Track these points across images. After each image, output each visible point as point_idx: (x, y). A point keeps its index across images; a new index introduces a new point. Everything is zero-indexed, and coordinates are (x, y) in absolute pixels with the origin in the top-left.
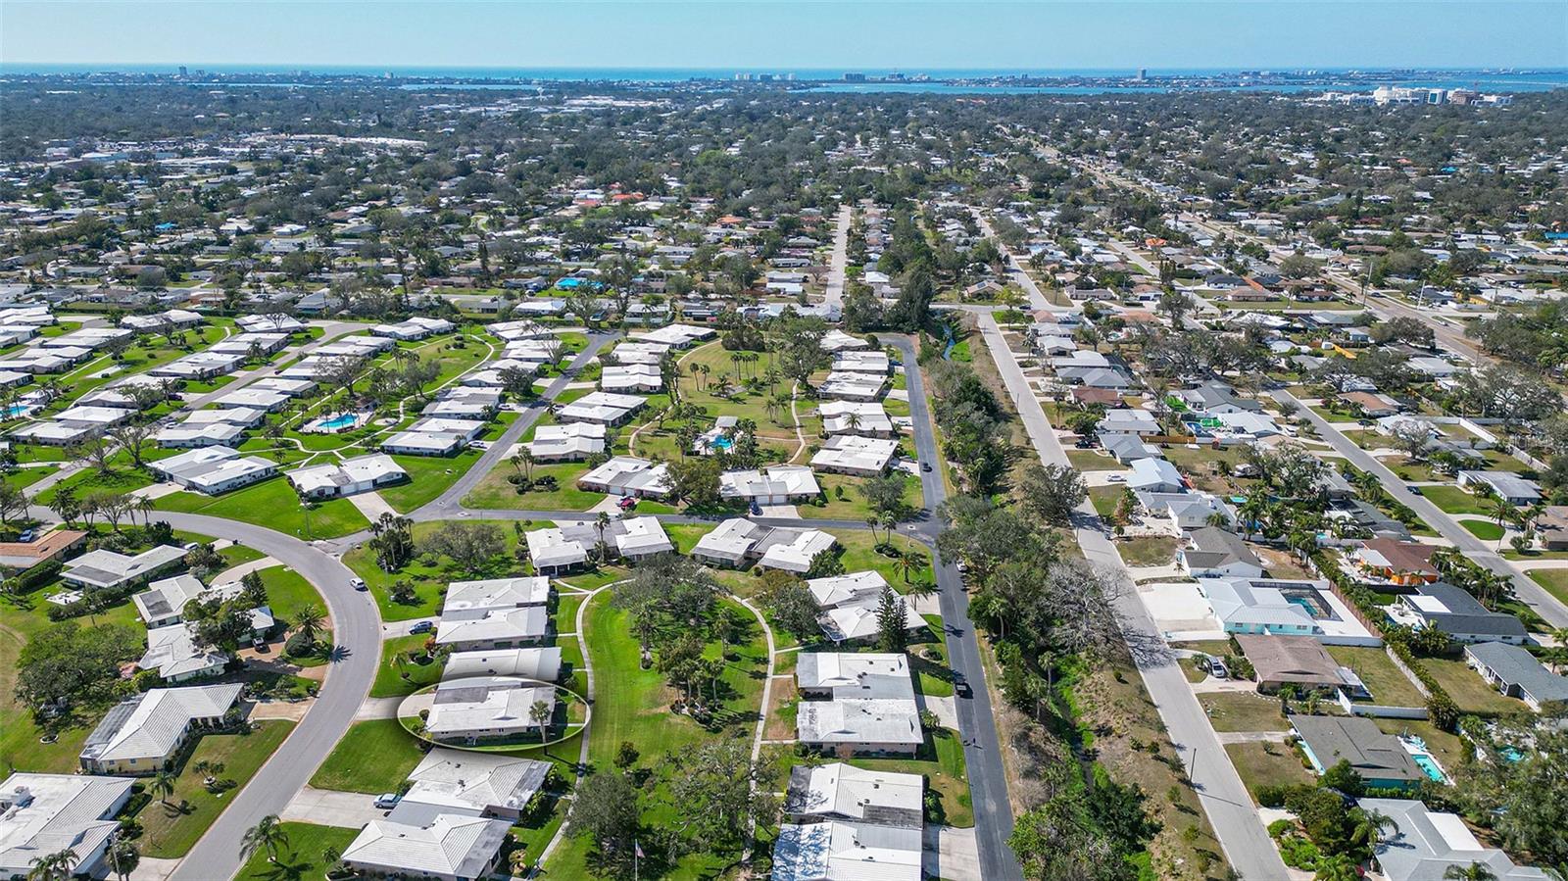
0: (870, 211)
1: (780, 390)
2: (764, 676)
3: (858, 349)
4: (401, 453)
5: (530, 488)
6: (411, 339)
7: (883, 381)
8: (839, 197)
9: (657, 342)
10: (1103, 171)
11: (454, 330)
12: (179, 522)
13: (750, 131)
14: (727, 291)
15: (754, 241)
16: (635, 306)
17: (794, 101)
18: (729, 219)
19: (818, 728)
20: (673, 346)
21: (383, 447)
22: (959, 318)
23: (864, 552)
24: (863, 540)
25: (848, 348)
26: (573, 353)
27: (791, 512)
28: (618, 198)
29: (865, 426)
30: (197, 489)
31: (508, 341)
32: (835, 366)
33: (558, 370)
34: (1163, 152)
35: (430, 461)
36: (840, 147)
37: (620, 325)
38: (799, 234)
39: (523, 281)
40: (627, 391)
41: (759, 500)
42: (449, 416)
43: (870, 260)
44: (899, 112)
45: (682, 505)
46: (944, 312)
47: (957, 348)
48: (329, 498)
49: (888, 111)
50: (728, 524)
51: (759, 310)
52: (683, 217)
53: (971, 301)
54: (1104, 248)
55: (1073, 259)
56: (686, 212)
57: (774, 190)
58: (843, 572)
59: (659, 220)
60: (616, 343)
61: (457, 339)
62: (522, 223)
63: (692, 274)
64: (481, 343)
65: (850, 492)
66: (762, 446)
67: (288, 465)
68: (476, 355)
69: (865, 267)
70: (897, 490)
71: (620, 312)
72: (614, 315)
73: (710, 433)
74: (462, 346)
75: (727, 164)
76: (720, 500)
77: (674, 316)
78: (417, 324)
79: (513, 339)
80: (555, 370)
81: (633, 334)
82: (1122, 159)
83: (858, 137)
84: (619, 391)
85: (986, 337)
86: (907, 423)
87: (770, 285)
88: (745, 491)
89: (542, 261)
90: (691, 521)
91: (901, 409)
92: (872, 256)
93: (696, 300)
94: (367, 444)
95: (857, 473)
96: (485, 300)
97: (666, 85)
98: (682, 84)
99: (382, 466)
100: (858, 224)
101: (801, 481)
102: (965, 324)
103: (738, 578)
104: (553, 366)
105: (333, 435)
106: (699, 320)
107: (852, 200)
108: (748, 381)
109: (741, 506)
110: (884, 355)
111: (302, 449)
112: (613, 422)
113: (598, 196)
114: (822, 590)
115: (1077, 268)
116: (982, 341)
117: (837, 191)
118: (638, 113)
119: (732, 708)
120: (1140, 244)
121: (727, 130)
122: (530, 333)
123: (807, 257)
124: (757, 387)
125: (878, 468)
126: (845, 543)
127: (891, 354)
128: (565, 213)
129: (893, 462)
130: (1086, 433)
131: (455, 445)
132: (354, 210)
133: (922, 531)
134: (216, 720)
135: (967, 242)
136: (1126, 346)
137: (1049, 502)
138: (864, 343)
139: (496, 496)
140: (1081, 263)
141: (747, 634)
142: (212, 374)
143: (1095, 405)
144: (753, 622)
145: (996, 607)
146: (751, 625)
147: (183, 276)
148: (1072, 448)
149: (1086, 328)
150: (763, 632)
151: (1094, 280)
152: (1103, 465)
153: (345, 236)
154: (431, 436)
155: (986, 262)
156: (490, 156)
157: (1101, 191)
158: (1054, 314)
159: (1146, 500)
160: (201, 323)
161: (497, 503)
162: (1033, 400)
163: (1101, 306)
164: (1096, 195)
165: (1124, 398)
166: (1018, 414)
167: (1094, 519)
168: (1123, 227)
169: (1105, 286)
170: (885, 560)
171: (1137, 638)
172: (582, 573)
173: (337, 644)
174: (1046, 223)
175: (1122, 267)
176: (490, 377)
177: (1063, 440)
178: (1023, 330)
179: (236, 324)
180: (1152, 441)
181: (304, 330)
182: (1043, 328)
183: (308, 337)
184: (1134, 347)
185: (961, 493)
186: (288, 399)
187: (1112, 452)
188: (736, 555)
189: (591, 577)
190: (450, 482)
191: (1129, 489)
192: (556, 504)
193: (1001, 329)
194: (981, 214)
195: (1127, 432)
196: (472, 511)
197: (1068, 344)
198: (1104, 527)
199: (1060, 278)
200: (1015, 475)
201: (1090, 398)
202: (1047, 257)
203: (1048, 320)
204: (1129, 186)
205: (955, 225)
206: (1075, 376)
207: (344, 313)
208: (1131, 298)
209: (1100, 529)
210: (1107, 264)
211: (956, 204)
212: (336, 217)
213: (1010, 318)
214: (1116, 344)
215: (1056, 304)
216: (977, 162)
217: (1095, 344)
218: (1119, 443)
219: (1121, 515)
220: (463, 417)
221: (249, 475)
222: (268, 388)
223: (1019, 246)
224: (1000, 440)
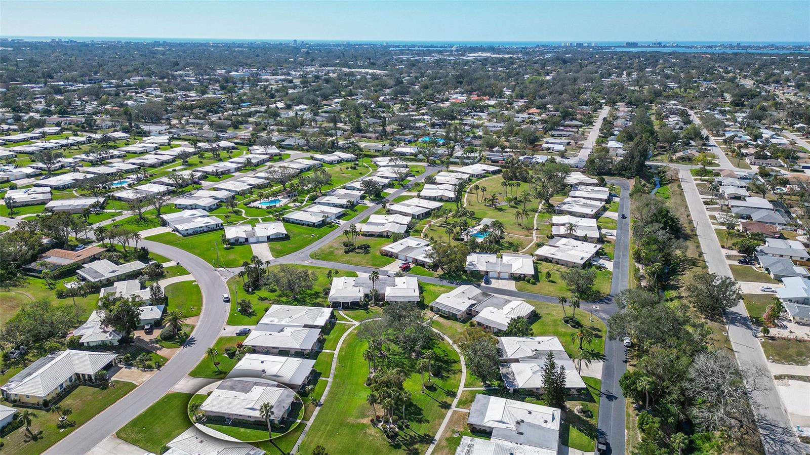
0: (621, 109)
1: (529, 206)
3: (590, 185)
4: (293, 223)
5: (353, 250)
6: (331, 163)
7: (602, 205)
8: (604, 101)
9: (464, 173)
11: (355, 160)
13: (561, 68)
14: (517, 148)
15: (543, 121)
16: (459, 152)
17: (592, 55)
18: (533, 110)
20: (473, 175)
21: (284, 218)
22: (665, 172)
23: (555, 321)
25: (584, 184)
26: (413, 176)
27: (511, 286)
28: (474, 97)
29: (580, 233)
30: (178, 231)
31: (380, 167)
32: (572, 193)
33: (401, 185)
35: (306, 229)
36: (612, 77)
37: (447, 162)
38: (572, 119)
39: (403, 137)
40: (434, 199)
41: (491, 275)
42: (329, 204)
43: (613, 135)
45: (440, 272)
47: (661, 189)
48: (241, 244)
49: (647, 60)
50: (463, 288)
51: (533, 158)
52: (507, 109)
53: (677, 161)
54: (779, 136)
56: (509, 106)
57: (564, 96)
58: (532, 335)
59: (491, 110)
60: (439, 172)
61: (355, 164)
62: (417, 110)
63: (499, 137)
64: (367, 167)
65: (556, 276)
66: (507, 239)
68: (361, 173)
69: (609, 139)
71: (449, 155)
72: (445, 157)
73: (475, 228)
74: (355, 168)
75: (542, 84)
76: (465, 271)
77: (481, 159)
78: (338, 155)
79: (383, 166)
80: (399, 184)
81: (451, 168)
83: (625, 72)
84: (430, 199)
85: (682, 184)
86: (612, 234)
87: (545, 145)
88: (482, 267)
89: (419, 128)
90: (441, 283)
91: (610, 225)
92: (616, 133)
93: (497, 151)
94: (276, 216)
96: (379, 145)
97: (523, 48)
98: (532, 48)
99: (277, 228)
100: (611, 115)
101: (522, 264)
102: (669, 174)
103: (459, 327)
104: (400, 182)
105: (263, 209)
106: (495, 162)
107: (612, 103)
108: (510, 199)
109: (477, 278)
110: (607, 189)
111: (243, 215)
112: (419, 216)
113: (463, 98)
114: (511, 346)
115: (757, 146)
116: (680, 186)
117: (604, 98)
118: (502, 60)
121: (548, 68)
122: (392, 163)
123: (573, 131)
124: (516, 202)
125: (582, 262)
126: (542, 312)
127: (611, 190)
128: (442, 105)
129: (595, 259)
130: (748, 254)
131: (323, 221)
132: (336, 100)
133: (604, 311)
134: (90, 376)
135: (681, 128)
136: (788, 197)
137: (708, 302)
138: (595, 181)
139: (332, 253)
140: (760, 143)
141: (448, 371)
142: (223, 173)
143: (758, 234)
144: (455, 362)
145: (644, 383)
146: (453, 365)
147: (240, 126)
148: (736, 263)
149: (758, 183)
150: (461, 371)
151: (768, 154)
152: (759, 278)
153: (325, 112)
154: (312, 214)
155: (692, 139)
156: (416, 78)
157: (781, 103)
158: (736, 173)
159: (791, 311)
160: (234, 148)
161: (330, 257)
162: (710, 227)
163: (772, 170)
164: (778, 106)
165: (782, 231)
166: (696, 235)
167: (745, 319)
168: (795, 124)
169: (777, 158)
170: (569, 329)
171: (771, 427)
172: (357, 309)
173: (192, 335)
174: (740, 120)
175: (791, 147)
176: (357, 185)
177: (729, 257)
178: (711, 182)
179: (249, 150)
180: (801, 264)
181: (280, 155)
182: (726, 181)
183: (281, 158)
184: (794, 198)
185: (639, 287)
186: (251, 188)
187: (767, 269)
188: (459, 311)
189: (362, 312)
190: (311, 242)
191: (778, 299)
192: (364, 262)
193: (695, 179)
194: (696, 113)
195: (781, 256)
196: (314, 261)
197: (743, 192)
198: (754, 327)
199: (744, 151)
200: (687, 278)
201: (755, 229)
202: (736, 139)
203: (731, 175)
204: (802, 101)
205: (676, 119)
206: (745, 213)
207: (305, 148)
208: (796, 167)
209: (748, 327)
210: (780, 144)
211: (679, 107)
212: (326, 103)
213: (702, 172)
214: (781, 195)
215: (738, 167)
216: (698, 86)
217: (764, 193)
218: (774, 264)
219: (768, 319)
220: (336, 206)
221: (206, 226)
222: (244, 182)
223: (718, 131)
224: (678, 252)
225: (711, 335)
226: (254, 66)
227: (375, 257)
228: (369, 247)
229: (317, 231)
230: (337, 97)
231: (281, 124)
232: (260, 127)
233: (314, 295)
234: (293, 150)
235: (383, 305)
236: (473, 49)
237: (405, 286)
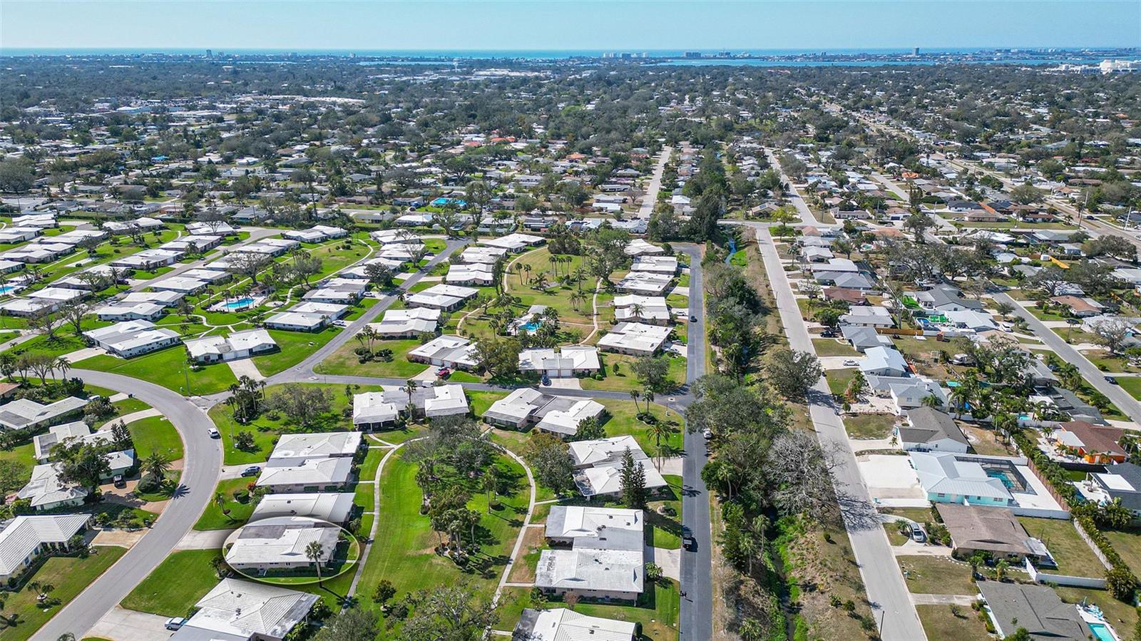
0: (685, 150)
2: (520, 524)
3: (655, 254)
4: (279, 329)
5: (370, 358)
6: (313, 242)
7: (670, 279)
8: (663, 140)
9: (498, 247)
10: (875, 122)
11: (346, 236)
12: (90, 378)
13: (605, 93)
14: (561, 209)
15: (591, 171)
16: (488, 219)
17: (644, 72)
18: (576, 155)
19: (554, 574)
20: (510, 250)
21: (265, 323)
22: (742, 232)
23: (628, 419)
24: (630, 408)
25: (647, 254)
26: (432, 254)
27: (575, 384)
28: (495, 138)
29: (648, 316)
30: (115, 353)
31: (384, 244)
32: (633, 267)
33: (418, 267)
34: (925, 107)
35: (299, 336)
36: (672, 104)
37: (473, 233)
38: (626, 167)
39: (407, 200)
40: (465, 284)
41: (550, 374)
42: (323, 301)
43: (678, 187)
44: (722, 79)
45: (487, 376)
46: (731, 227)
47: (736, 255)
48: (214, 362)
49: (713, 78)
50: (519, 392)
51: (583, 223)
52: (541, 154)
53: (753, 219)
54: (867, 179)
55: (841, 187)
56: (543, 150)
57: (614, 135)
58: (604, 436)
59: (522, 156)
60: (466, 247)
61: (347, 242)
62: (419, 158)
63: (537, 196)
64: (366, 246)
65: (625, 369)
66: (563, 329)
67: (191, 336)
68: (358, 255)
69: (673, 192)
70: (663, 369)
71: (475, 223)
72: (471, 227)
74: (348, 248)
75: (583, 116)
77: (516, 227)
78: (320, 230)
79: (388, 243)
81: (480, 241)
82: (891, 112)
83: (687, 97)
84: (459, 284)
86: (684, 314)
87: (596, 205)
88: (539, 366)
89: (427, 185)
90: (491, 390)
91: (681, 303)
92: (680, 184)
93: (537, 215)
94: (254, 321)
95: (635, 353)
96: (376, 213)
99: (260, 338)
100: (674, 159)
101: (587, 358)
102: (746, 236)
103: (521, 438)
104: (413, 263)
105: (231, 314)
107: (674, 142)
109: (534, 378)
110: (675, 259)
111: (205, 324)
113: (481, 139)
114: (582, 451)
115: (843, 194)
116: (758, 249)
117: (663, 136)
118: (525, 81)
119: (488, 552)
120: (897, 176)
121: (589, 92)
122: (401, 239)
123: (629, 184)
124: (568, 282)
125: (652, 349)
126: (613, 411)
127: (680, 259)
128: (452, 151)
129: (667, 345)
130: (831, 325)
131: (321, 323)
132: (298, 147)
133: (681, 403)
134: (61, 544)
135: (757, 174)
136: (874, 256)
137: (789, 381)
138: (661, 249)
139: (342, 364)
140: (847, 190)
141: (515, 487)
142: (156, 266)
143: (840, 302)
144: (522, 477)
145: (723, 472)
146: (520, 479)
147: (161, 193)
148: (818, 336)
149: (841, 240)
150: (529, 485)
151: (855, 204)
152: (842, 351)
153: (286, 166)
154: (304, 315)
155: (770, 189)
156: (409, 110)
157: (871, 136)
158: (819, 230)
159: (873, 383)
160: (161, 228)
161: (341, 370)
162: (791, 297)
163: (858, 224)
164: (867, 140)
165: (867, 297)
166: (776, 308)
167: (827, 397)
168: (885, 163)
169: (864, 208)
170: (644, 426)
171: (850, 503)
172: (392, 430)
173: (181, 482)
174: (824, 160)
175: (879, 194)
176: (360, 271)
177: (811, 330)
178: (792, 242)
179: (186, 229)
180: (885, 332)
181: (234, 234)
182: (808, 240)
183: (237, 239)
184: (880, 256)
185: (717, 372)
186: (206, 285)
187: (850, 341)
188: (519, 419)
189: (398, 433)
190: (310, 352)
191: (860, 372)
192: (388, 372)
193: (774, 240)
194: (774, 153)
195: (865, 325)
196: (322, 377)
197: (826, 253)
198: (835, 405)
199: (828, 201)
200: (767, 358)
201: (838, 296)
202: (820, 186)
203: (813, 234)
204: (895, 133)
205: (751, 161)
206: (828, 278)
207: (269, 221)
208: (885, 218)
209: (830, 406)
210: (868, 191)
211: (755, 145)
212: (284, 153)
213: (781, 231)
214: (867, 254)
215: (822, 222)
216: (776, 115)
217: (849, 253)
218: (857, 334)
219: (850, 394)
220: (334, 302)
221: (157, 343)
222: (193, 277)
223: (799, 177)
224: (757, 330)
225: (791, 417)
226: (154, 95)
227: (401, 366)
228: (390, 352)
229: (315, 338)
230: (298, 143)
231: (223, 187)
232: (192, 195)
233: (331, 418)
234: (252, 225)
235: (424, 422)
236: (484, 64)
237: (449, 396)
